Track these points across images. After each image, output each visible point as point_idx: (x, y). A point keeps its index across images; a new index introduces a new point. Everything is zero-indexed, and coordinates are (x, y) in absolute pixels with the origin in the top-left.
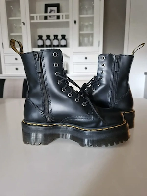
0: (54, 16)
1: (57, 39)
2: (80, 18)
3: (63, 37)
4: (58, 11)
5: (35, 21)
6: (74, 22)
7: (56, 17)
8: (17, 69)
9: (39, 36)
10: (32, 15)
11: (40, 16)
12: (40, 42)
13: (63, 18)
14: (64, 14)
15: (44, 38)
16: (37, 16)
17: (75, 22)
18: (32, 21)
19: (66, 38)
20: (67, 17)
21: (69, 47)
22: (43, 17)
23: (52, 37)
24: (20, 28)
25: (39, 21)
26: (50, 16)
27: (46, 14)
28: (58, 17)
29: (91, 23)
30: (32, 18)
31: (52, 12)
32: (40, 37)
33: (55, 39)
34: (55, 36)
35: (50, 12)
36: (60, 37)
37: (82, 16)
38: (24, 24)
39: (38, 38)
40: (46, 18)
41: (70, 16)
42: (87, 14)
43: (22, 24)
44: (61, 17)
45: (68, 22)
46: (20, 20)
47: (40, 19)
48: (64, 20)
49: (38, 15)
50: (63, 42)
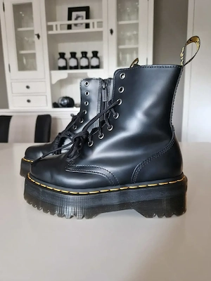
0: (82, 24)
1: (86, 57)
2: (119, 27)
3: (95, 54)
4: (88, 17)
5: (54, 32)
6: (109, 32)
7: (84, 25)
8: (29, 101)
9: (60, 54)
10: (50, 24)
11: (61, 25)
12: (62, 63)
13: (93, 27)
14: (95, 21)
15: (68, 56)
16: (56, 25)
17: (112, 32)
18: (50, 32)
19: (99, 55)
20: (100, 24)
21: (102, 68)
22: (66, 27)
23: (79, 55)
24: (34, 42)
25: (59, 31)
26: (76, 25)
27: (70, 22)
28: (87, 26)
29: (135, 33)
30: (50, 28)
31: (79, 19)
32: (62, 55)
33: (83, 57)
34: (82, 53)
35: (76, 19)
36: (90, 55)
37: (121, 23)
38: (38, 36)
39: (59, 56)
40: (69, 27)
41: (105, 24)
42: (130, 20)
43: (36, 37)
44: (91, 25)
45: (101, 33)
46: (33, 31)
47: (61, 29)
48: (96, 29)
49: (58, 23)
50: (94, 62)
